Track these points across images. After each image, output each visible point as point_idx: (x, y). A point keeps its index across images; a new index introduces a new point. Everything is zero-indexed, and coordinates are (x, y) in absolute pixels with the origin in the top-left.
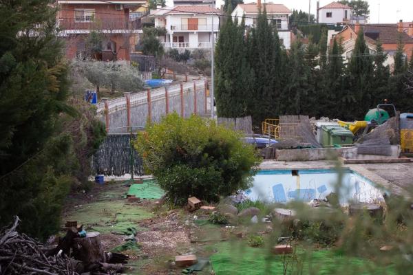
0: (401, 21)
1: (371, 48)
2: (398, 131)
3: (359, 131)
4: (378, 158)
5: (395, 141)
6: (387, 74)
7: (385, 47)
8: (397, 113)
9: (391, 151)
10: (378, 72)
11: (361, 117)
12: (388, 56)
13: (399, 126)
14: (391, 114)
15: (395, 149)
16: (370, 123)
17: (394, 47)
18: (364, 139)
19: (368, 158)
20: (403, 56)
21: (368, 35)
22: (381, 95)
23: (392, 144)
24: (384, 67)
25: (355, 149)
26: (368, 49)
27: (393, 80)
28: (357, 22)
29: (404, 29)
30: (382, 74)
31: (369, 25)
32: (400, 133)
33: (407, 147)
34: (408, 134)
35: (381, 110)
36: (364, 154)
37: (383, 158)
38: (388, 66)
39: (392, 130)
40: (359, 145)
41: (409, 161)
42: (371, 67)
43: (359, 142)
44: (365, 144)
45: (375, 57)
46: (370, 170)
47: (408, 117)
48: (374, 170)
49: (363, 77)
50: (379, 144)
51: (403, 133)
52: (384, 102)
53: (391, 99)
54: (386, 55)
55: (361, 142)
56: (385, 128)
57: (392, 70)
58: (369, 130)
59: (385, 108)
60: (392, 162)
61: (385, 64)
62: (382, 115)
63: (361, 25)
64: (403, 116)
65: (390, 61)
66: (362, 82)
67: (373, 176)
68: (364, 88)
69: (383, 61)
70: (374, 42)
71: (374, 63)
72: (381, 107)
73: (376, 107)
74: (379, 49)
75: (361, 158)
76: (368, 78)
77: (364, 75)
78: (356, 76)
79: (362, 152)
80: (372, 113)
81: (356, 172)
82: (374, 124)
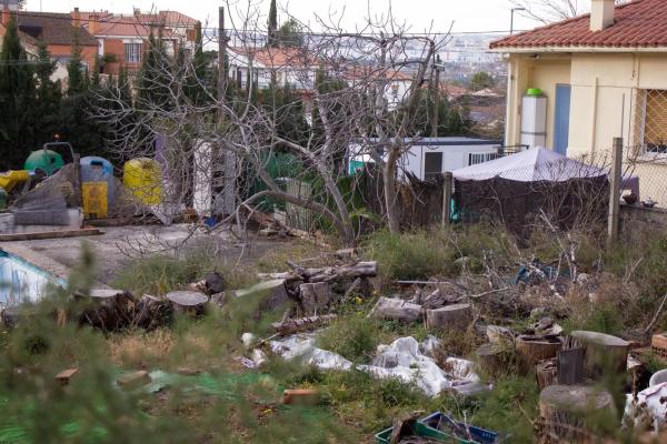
0: (76, 9)
1: (31, 51)
2: (78, 185)
3: (16, 187)
4: (49, 230)
5: (74, 201)
6: (58, 94)
7: (53, 50)
8: (75, 156)
9: (68, 218)
10: (43, 91)
11: (19, 164)
12: (58, 64)
13: (79, 177)
14: (67, 159)
15: (74, 215)
16: (33, 173)
17: (67, 51)
18: (25, 201)
19: (31, 230)
20: (81, 66)
21: (23, 29)
22: (50, 128)
23: (69, 206)
24: (51, 83)
25: (9, 217)
26: (25, 53)
27: (68, 104)
28: (6, 8)
29: (83, 22)
30: (50, 93)
31: (26, 14)
32: (81, 189)
33: (93, 211)
34: (94, 189)
35: (50, 152)
36: (25, 224)
37: (56, 229)
38: (59, 81)
39: (69, 184)
40: (16, 210)
41: (98, 233)
42: (31, 83)
43: (16, 206)
44: (26, 208)
45: (38, 67)
46: (35, 249)
47: (94, 163)
48: (42, 249)
49: (19, 99)
50: (49, 208)
51: (87, 189)
52: (54, 140)
53: (65, 135)
54: (54, 63)
55: (19, 205)
56: (57, 182)
57: (65, 87)
58: (33, 185)
59: (57, 149)
60: (71, 235)
61: (53, 78)
62: (53, 160)
63: (13, 14)
64: (86, 161)
65: (60, 74)
66: (18, 107)
67: (42, 259)
68: (21, 116)
69: (51, 73)
70: (34, 41)
71: (35, 75)
72: (50, 147)
73: (42, 148)
74: (44, 54)
75: (20, 231)
76: (27, 101)
77: (21, 95)
78: (7, 96)
79: (22, 221)
80: (37, 157)
81: (13, 254)
82: (40, 175)
